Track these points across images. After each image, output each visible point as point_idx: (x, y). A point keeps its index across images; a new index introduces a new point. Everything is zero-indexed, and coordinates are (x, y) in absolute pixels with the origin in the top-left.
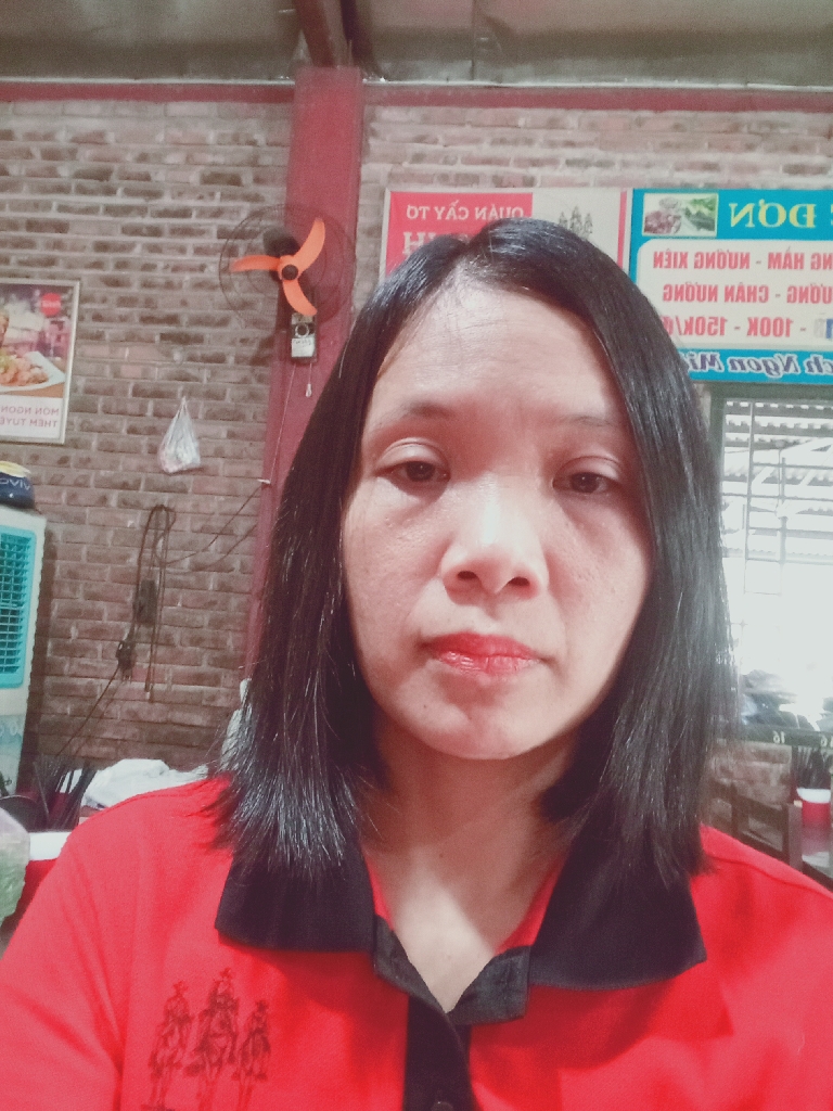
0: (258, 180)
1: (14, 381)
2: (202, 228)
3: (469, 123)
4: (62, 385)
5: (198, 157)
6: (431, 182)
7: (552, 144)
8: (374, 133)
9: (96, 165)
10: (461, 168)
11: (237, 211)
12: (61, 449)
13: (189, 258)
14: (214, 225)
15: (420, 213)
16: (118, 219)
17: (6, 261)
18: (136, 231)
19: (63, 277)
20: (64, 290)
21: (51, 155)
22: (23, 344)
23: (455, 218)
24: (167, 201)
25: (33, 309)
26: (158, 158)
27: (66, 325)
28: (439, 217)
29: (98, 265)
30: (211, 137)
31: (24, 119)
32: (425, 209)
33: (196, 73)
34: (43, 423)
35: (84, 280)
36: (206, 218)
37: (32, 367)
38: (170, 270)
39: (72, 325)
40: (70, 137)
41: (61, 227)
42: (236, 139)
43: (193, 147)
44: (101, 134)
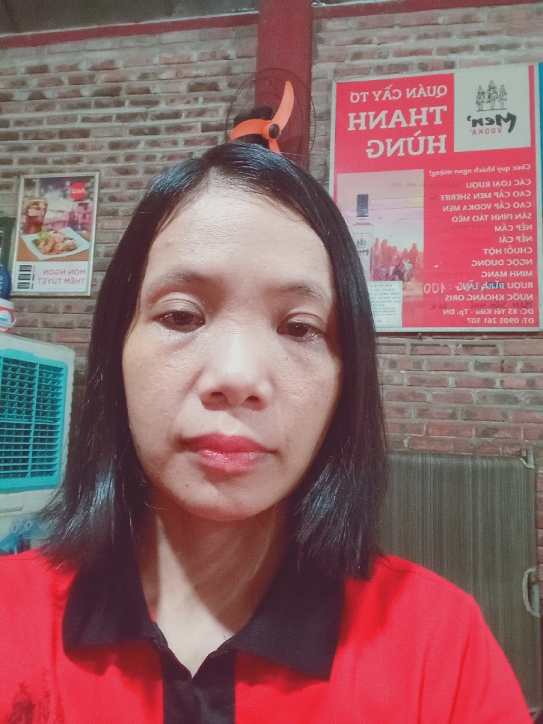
0: (231, 85)
1: (52, 250)
2: (189, 125)
3: (397, 24)
4: (88, 251)
5: (185, 72)
6: (368, 74)
7: (467, 35)
8: (321, 41)
9: (109, 85)
10: (392, 60)
11: (216, 110)
12: (89, 300)
13: (181, 148)
14: (198, 122)
15: (361, 97)
16: (125, 124)
17: (44, 162)
18: (140, 132)
19: (86, 170)
20: (87, 179)
21: (77, 81)
22: (59, 222)
23: (390, 99)
24: (162, 107)
25: (65, 196)
26: (155, 75)
27: (90, 205)
28: (377, 99)
29: (112, 159)
30: (195, 56)
31: (55, 57)
32: (365, 94)
33: (181, 13)
34: (74, 281)
35: (103, 172)
36: (193, 117)
37: (65, 239)
38: (166, 159)
39: (93, 205)
40: (90, 66)
41: (84, 133)
42: (213, 56)
43: (181, 65)
44: (112, 62)
